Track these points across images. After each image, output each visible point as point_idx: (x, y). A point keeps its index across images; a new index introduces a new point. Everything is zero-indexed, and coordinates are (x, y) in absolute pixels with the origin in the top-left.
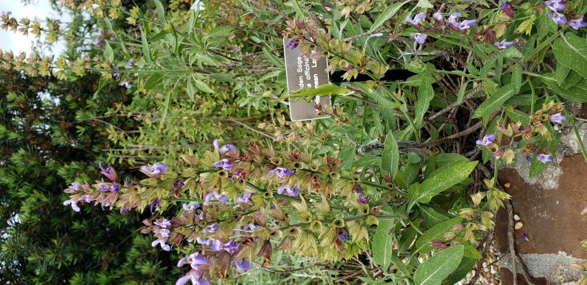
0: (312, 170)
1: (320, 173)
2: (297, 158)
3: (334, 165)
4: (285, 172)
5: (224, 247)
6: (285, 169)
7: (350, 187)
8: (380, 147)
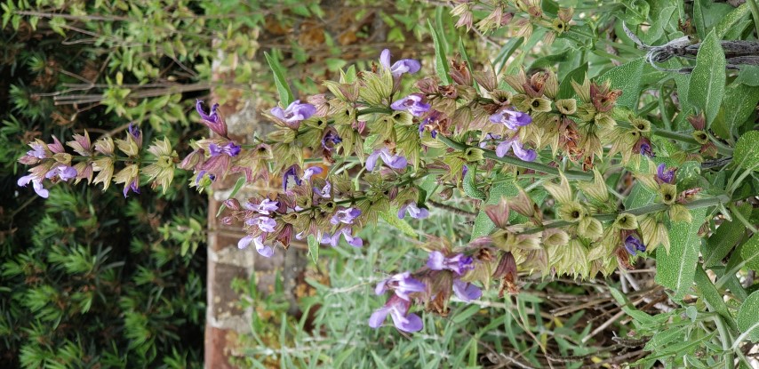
0: (564, 111)
1: (577, 117)
2: (537, 91)
3: (604, 100)
4: (518, 119)
5: (448, 264)
6: (520, 115)
7: (629, 141)
8: (690, 52)
